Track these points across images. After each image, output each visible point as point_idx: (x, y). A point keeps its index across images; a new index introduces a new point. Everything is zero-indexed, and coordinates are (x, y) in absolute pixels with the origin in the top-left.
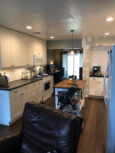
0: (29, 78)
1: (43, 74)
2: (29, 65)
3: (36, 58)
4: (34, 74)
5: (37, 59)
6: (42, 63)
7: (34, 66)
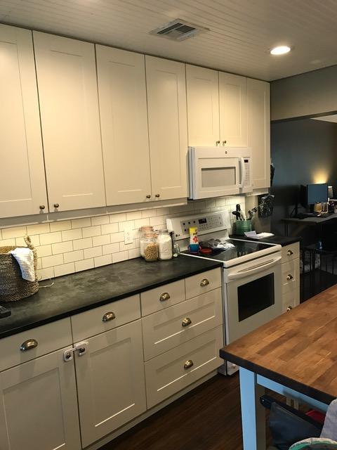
0: (163, 257)
1: (248, 234)
2: (157, 199)
3: (198, 166)
4: (200, 233)
5: (203, 169)
6: (241, 186)
7: (189, 199)
